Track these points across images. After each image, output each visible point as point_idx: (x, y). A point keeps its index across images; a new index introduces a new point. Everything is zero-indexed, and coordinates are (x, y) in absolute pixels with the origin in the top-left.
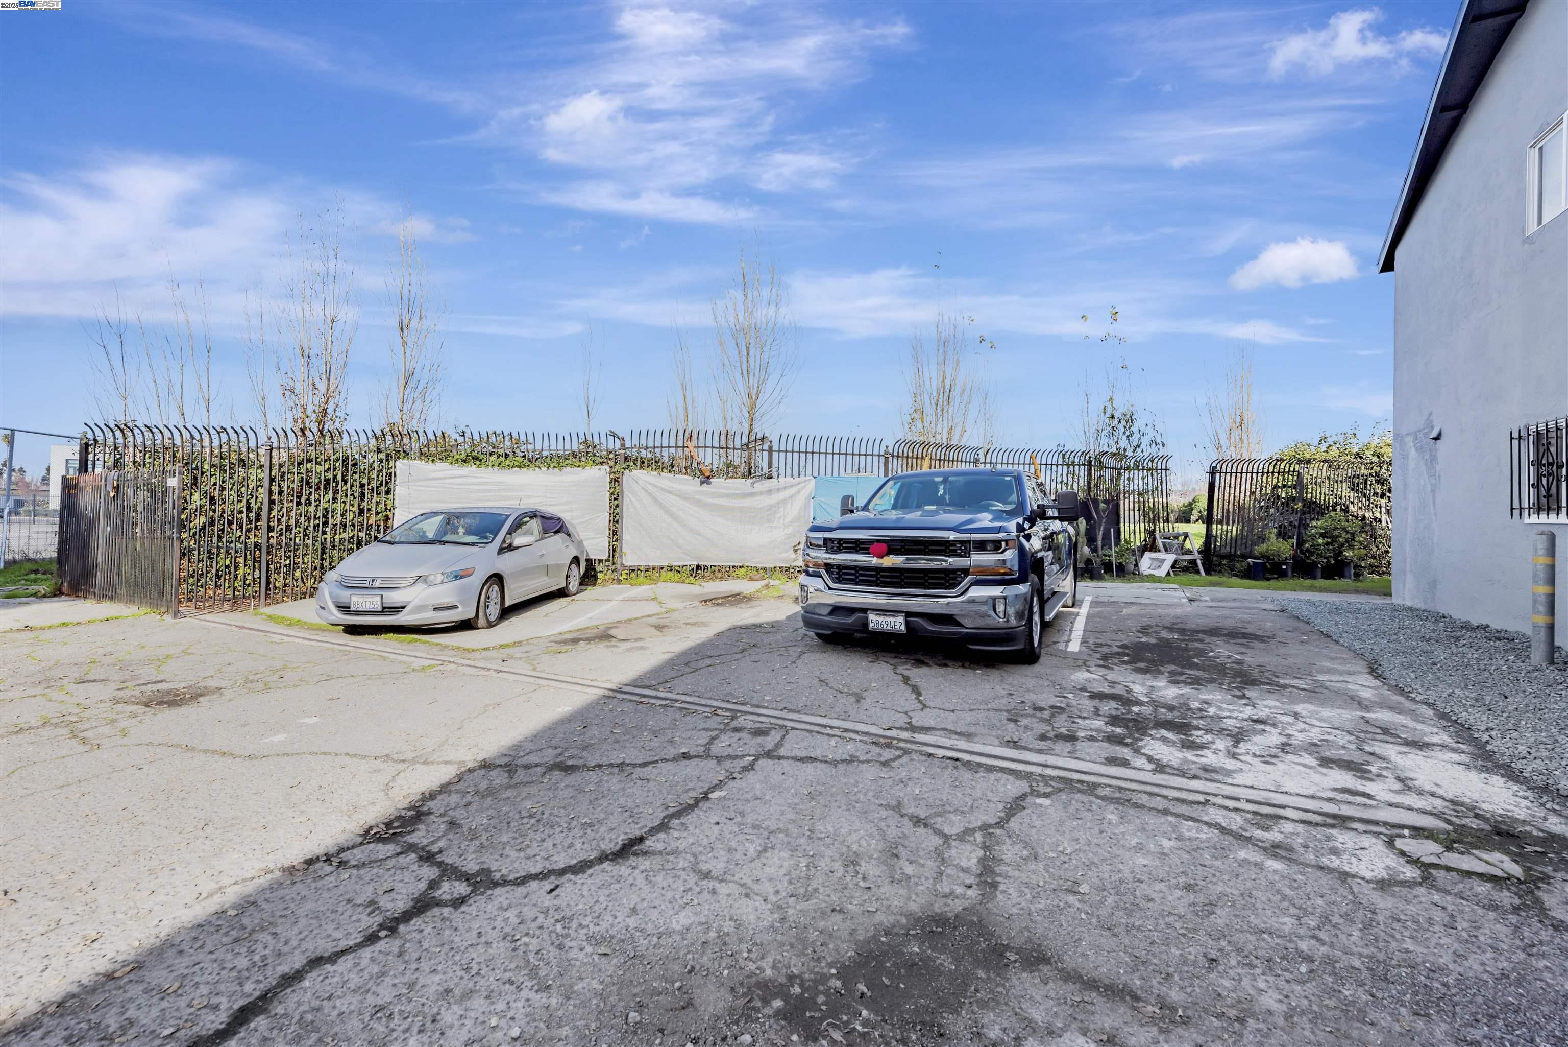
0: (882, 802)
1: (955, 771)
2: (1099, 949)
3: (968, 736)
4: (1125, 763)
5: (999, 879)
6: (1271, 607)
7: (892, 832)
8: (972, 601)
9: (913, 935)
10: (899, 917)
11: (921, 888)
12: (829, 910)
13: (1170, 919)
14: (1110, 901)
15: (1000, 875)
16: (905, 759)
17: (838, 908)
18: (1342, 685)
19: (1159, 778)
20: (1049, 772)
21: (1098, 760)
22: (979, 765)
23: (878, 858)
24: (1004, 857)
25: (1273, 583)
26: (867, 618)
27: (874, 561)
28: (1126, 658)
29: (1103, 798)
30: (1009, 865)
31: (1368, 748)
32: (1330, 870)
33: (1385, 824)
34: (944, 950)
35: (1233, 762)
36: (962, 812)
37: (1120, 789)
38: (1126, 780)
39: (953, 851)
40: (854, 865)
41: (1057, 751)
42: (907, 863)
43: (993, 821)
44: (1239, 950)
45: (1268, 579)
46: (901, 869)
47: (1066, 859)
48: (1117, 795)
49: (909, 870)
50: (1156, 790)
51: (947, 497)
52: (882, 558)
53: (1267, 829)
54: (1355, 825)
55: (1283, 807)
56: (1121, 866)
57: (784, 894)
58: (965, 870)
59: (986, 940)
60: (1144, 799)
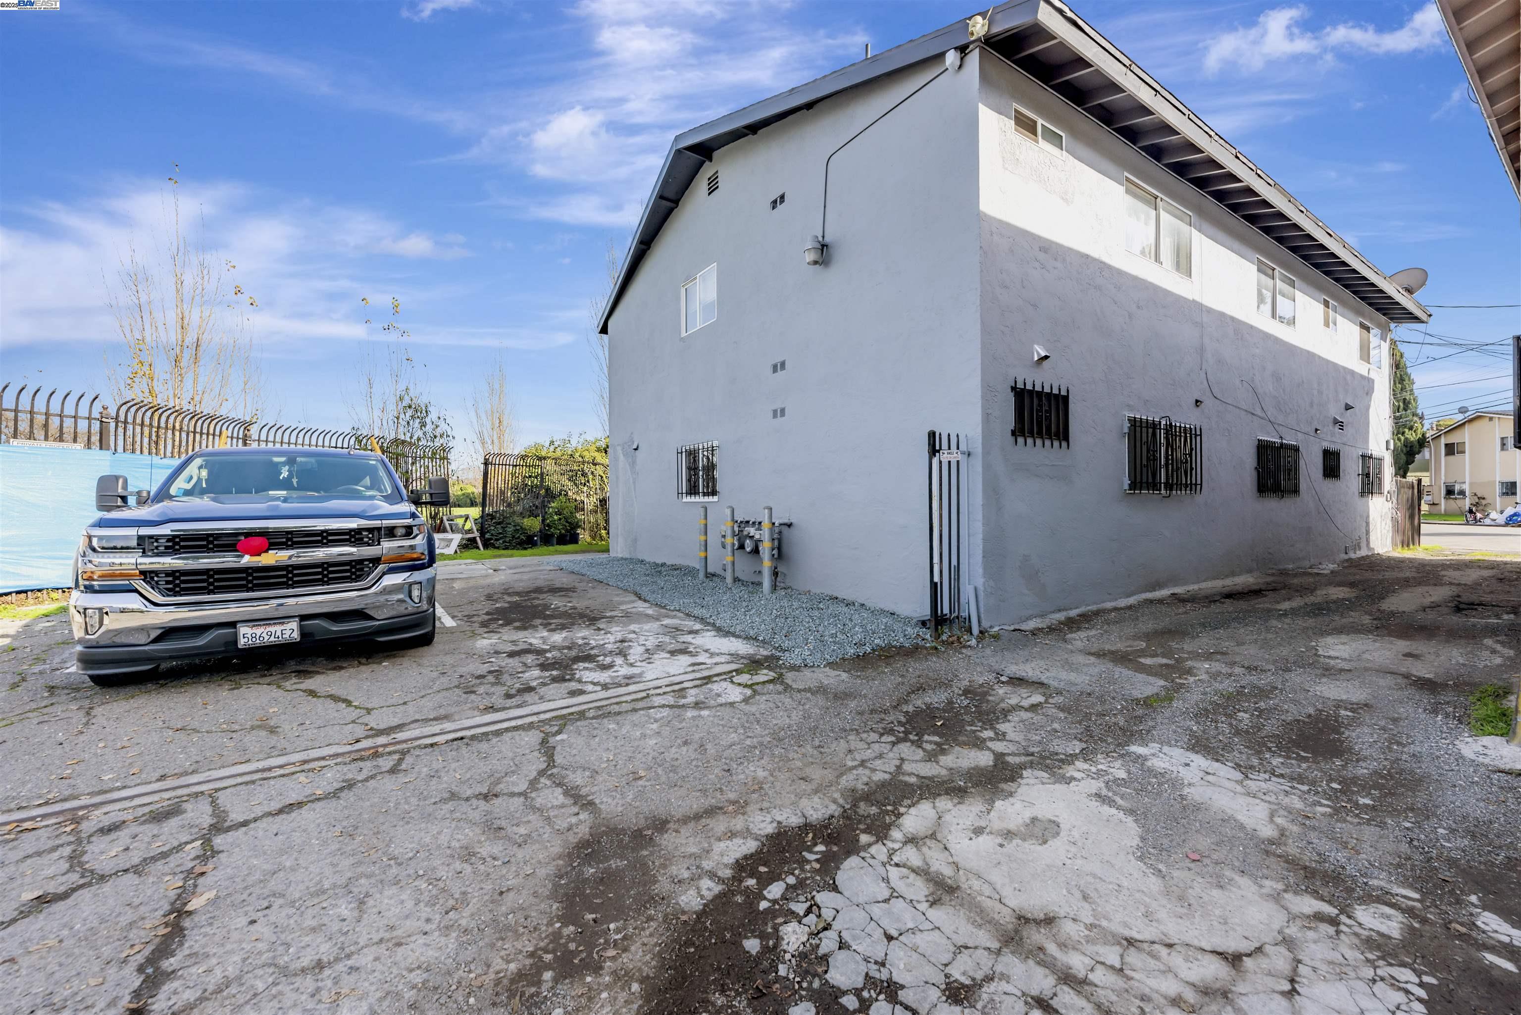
0: (433, 800)
1: (469, 748)
2: (682, 798)
3: (446, 717)
4: (582, 692)
5: (590, 798)
6: (552, 568)
7: (475, 816)
8: (387, 591)
9: (578, 866)
10: (555, 863)
11: (546, 835)
12: (496, 897)
13: (694, 763)
14: (660, 771)
15: (588, 795)
16: (409, 760)
17: (504, 890)
18: (634, 610)
19: (610, 693)
20: (543, 717)
21: (565, 696)
22: (485, 734)
23: (488, 839)
24: (577, 783)
25: (529, 551)
26: (236, 635)
27: (247, 560)
28: (501, 622)
29: (593, 718)
30: (586, 786)
31: (681, 640)
32: (725, 704)
33: (725, 673)
34: (607, 859)
35: (633, 669)
36: (513, 772)
37: (598, 708)
38: (596, 701)
39: (539, 800)
40: (474, 855)
41: (530, 701)
42: (514, 827)
43: (544, 765)
44: (731, 759)
45: (525, 549)
46: (516, 834)
47: (614, 763)
48: (600, 713)
49: (522, 830)
50: (618, 700)
51: (295, 481)
52: (259, 555)
53: (684, 697)
54: (715, 679)
55: (682, 682)
56: (646, 751)
57: (438, 917)
58: (562, 806)
59: (624, 835)
60: (616, 708)
